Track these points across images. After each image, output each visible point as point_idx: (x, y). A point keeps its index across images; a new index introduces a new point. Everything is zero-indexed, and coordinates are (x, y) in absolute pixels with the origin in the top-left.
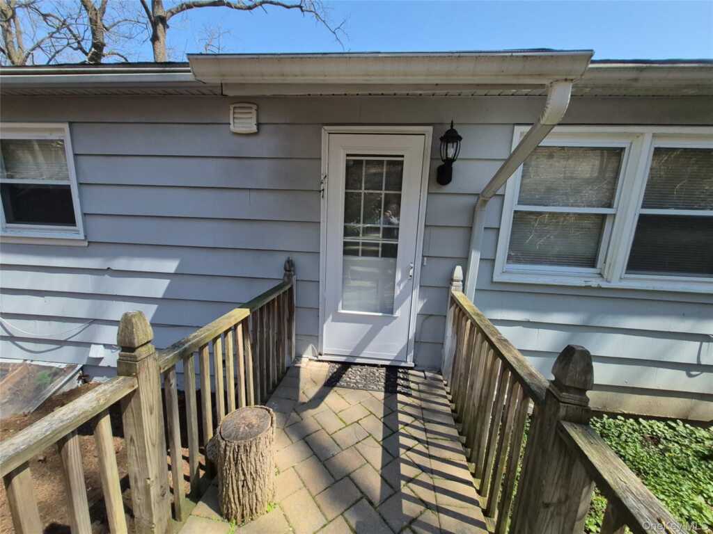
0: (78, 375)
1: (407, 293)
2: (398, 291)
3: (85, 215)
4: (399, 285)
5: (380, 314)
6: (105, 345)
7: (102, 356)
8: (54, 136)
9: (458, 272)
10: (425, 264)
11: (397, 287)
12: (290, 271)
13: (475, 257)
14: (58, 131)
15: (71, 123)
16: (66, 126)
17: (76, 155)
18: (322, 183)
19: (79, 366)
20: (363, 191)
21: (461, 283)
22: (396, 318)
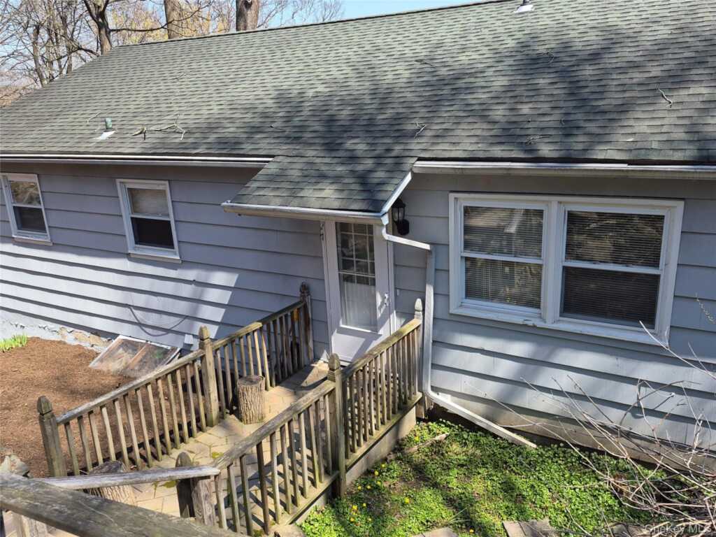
0: (178, 356)
1: (386, 316)
2: (379, 315)
3: (179, 242)
4: (380, 309)
5: (369, 331)
6: (193, 335)
7: (192, 343)
8: (161, 188)
9: (418, 304)
10: (398, 294)
11: (378, 311)
12: (303, 293)
13: (430, 291)
14: (163, 185)
15: (169, 181)
16: (167, 183)
17: (172, 202)
18: (321, 229)
19: (178, 350)
20: (353, 234)
21: (421, 313)
22: (381, 335)
